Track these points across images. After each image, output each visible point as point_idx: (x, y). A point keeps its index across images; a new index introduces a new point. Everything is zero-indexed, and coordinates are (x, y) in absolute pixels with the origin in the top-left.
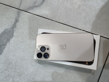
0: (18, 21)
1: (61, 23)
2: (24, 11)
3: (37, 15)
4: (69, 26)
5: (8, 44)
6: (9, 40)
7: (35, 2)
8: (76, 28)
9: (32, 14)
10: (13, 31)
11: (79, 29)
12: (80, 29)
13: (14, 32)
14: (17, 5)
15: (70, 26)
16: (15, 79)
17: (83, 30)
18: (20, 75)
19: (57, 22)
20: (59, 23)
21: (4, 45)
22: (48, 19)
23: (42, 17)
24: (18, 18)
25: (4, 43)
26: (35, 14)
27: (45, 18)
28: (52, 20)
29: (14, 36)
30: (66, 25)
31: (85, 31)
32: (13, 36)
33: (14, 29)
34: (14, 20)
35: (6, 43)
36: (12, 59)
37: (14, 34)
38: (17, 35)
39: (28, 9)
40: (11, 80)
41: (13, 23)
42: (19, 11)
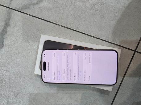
0: (9, 25)
2: (17, 11)
3: (35, 17)
4: (79, 32)
8: (88, 35)
9: (28, 14)
10: (3, 38)
11: (92, 36)
12: (94, 37)
13: (5, 40)
14: (6, 2)
15: (80, 32)
16: (10, 100)
17: (97, 38)
18: (17, 95)
19: (63, 26)
20: (66, 28)
22: (51, 22)
23: (42, 19)
24: (9, 20)
26: (32, 16)
27: (47, 21)
28: (56, 24)
29: (5, 45)
30: (75, 30)
31: (100, 39)
32: (3, 45)
33: (5, 36)
34: (3, 24)
36: (5, 75)
37: (4, 43)
38: (9, 44)
39: (23, 8)
41: (2, 28)
42: (10, 11)
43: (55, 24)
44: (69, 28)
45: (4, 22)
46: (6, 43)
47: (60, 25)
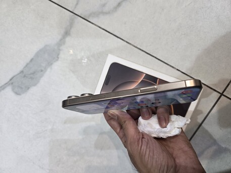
0: (70, 34)
1: (142, 51)
2: (83, 18)
3: (103, 29)
4: (156, 58)
5: (49, 70)
6: (52, 64)
7: (104, 5)
8: (166, 63)
9: (95, 25)
10: (60, 50)
11: (171, 66)
12: (173, 67)
13: (61, 53)
15: (157, 59)
17: (177, 70)
19: (136, 47)
20: (140, 49)
21: (42, 71)
22: (123, 40)
24: (71, 28)
25: (43, 69)
26: (100, 27)
27: (118, 37)
29: (60, 59)
30: (151, 55)
31: (180, 71)
32: (58, 58)
33: (62, 48)
34: (62, 32)
35: (46, 69)
37: (60, 56)
39: (90, 15)
40: (50, 127)
41: (60, 37)
42: (73, 17)
43: (127, 42)
44: (144, 51)
46: (62, 56)
47: (133, 45)
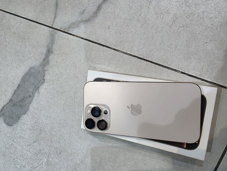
0: (52, 52)
1: (134, 56)
2: (63, 31)
3: (86, 39)
4: (151, 62)
5: (36, 94)
6: (38, 88)
7: (83, 13)
8: (165, 67)
9: (77, 36)
10: (44, 71)
11: (172, 69)
12: (175, 70)
13: (46, 73)
14: (49, 20)
15: (153, 63)
16: (51, 160)
17: (182, 73)
18: (60, 154)
19: (126, 53)
20: (131, 55)
21: (30, 97)
22: (109, 47)
23: (96, 43)
24: (52, 45)
25: (31, 94)
26: (82, 38)
27: (103, 46)
28: (116, 50)
29: (46, 81)
30: (144, 60)
31: (186, 74)
32: (44, 80)
33: (46, 68)
34: (44, 51)
35: (33, 94)
36: (45, 123)
37: (45, 78)
38: (52, 79)
39: (70, 27)
40: (45, 160)
41: (43, 56)
42: (53, 32)
43: (114, 49)
44: (136, 57)
45: (46, 48)
46: (47, 77)
47: (122, 52)
